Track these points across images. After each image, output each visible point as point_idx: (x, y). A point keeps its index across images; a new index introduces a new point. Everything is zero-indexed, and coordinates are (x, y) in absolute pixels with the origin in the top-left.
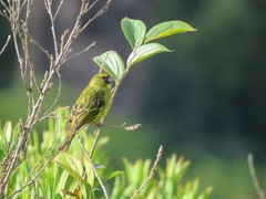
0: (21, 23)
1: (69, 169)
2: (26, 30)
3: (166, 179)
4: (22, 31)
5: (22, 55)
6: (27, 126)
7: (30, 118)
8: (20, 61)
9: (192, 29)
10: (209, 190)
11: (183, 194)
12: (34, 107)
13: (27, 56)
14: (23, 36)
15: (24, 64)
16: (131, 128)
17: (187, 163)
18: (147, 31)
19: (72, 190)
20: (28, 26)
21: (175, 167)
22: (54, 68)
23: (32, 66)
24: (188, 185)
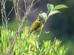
0: (16, 4)
1: (32, 44)
2: (18, 5)
3: (55, 46)
4: (17, 6)
5: (17, 12)
6: (18, 32)
7: (19, 30)
8: (16, 14)
9: (67, 7)
10: (67, 49)
11: (60, 50)
12: (20, 27)
13: (18, 13)
14: (17, 7)
15: (17, 15)
16: (47, 33)
17: (61, 42)
18: (54, 7)
19: (32, 50)
20: (18, 4)
21: (58, 43)
22: (26, 16)
23: (19, 15)
24: (61, 48)
